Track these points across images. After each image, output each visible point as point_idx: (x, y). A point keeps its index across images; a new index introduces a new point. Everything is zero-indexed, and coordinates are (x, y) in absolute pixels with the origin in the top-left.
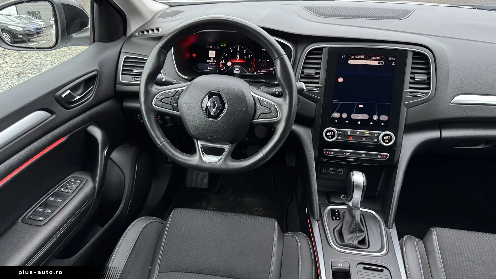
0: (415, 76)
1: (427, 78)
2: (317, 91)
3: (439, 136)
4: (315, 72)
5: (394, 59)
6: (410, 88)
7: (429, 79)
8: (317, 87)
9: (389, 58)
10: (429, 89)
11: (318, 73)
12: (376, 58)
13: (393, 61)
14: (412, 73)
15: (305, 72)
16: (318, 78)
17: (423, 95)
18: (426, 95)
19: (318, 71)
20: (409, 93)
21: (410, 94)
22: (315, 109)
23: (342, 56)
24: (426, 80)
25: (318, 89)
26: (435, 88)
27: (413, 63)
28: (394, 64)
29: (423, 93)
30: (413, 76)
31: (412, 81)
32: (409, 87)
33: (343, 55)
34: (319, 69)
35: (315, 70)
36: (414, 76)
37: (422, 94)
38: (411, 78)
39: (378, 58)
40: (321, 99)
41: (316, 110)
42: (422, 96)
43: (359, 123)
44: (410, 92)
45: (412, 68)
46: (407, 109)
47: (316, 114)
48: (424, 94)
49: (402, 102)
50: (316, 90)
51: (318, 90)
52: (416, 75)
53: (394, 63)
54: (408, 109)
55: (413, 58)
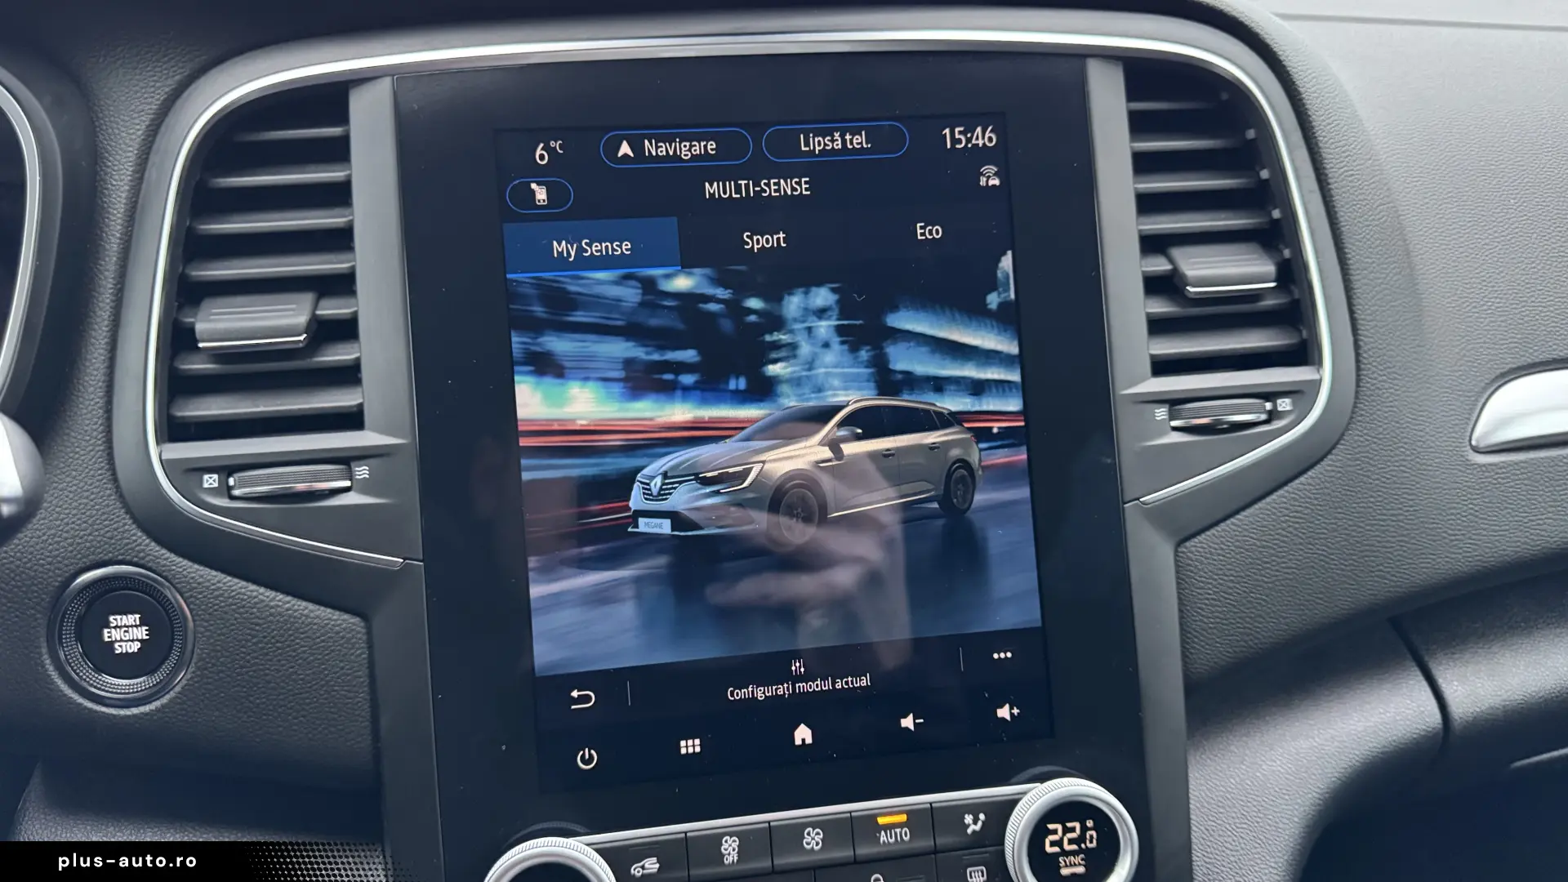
0: (1171, 261)
1: (1269, 268)
2: (353, 499)
3: (1434, 718)
4: (302, 319)
5: (984, 137)
6: (1163, 367)
7: (1291, 274)
8: (345, 460)
9: (947, 131)
10: (1303, 353)
11: (346, 329)
12: (838, 145)
13: (982, 155)
14: (1152, 244)
15: (200, 327)
16: (349, 375)
17: (1273, 415)
18: (1294, 404)
19: (332, 309)
20: (1161, 413)
21: (1172, 418)
22: (363, 672)
23: (539, 152)
24: (1272, 285)
25: (362, 471)
26: (1351, 339)
27: (1144, 164)
28: (996, 182)
29: (1270, 395)
30: (1159, 265)
31: (1160, 307)
32: (1152, 357)
33: (544, 135)
34: (343, 284)
35: (307, 298)
36: (1169, 267)
37: (1268, 406)
38: (1155, 285)
39: (857, 139)
40: (405, 568)
41: (372, 676)
42: (1263, 417)
43: (803, 734)
44: (1174, 403)
45: (1148, 204)
46: (1176, 551)
47: (384, 722)
48: (1284, 404)
49: (1128, 495)
50: (347, 483)
51: (365, 487)
52: (1177, 253)
53: (992, 169)
54: (1180, 543)
55: (1139, 124)
